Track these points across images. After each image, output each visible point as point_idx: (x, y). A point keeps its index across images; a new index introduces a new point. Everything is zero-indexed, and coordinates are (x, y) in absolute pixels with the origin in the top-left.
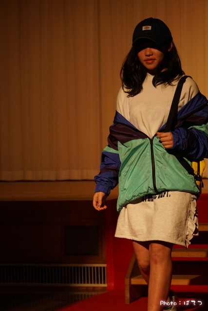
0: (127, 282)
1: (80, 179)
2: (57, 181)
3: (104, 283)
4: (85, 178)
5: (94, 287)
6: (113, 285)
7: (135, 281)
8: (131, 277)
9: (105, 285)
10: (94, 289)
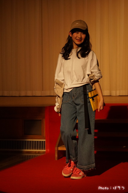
0: (56, 149)
1: (31, 95)
2: (19, 96)
3: (44, 149)
4: (34, 95)
5: (39, 152)
6: (49, 150)
7: (60, 149)
8: (58, 146)
9: (45, 151)
10: (39, 153)
